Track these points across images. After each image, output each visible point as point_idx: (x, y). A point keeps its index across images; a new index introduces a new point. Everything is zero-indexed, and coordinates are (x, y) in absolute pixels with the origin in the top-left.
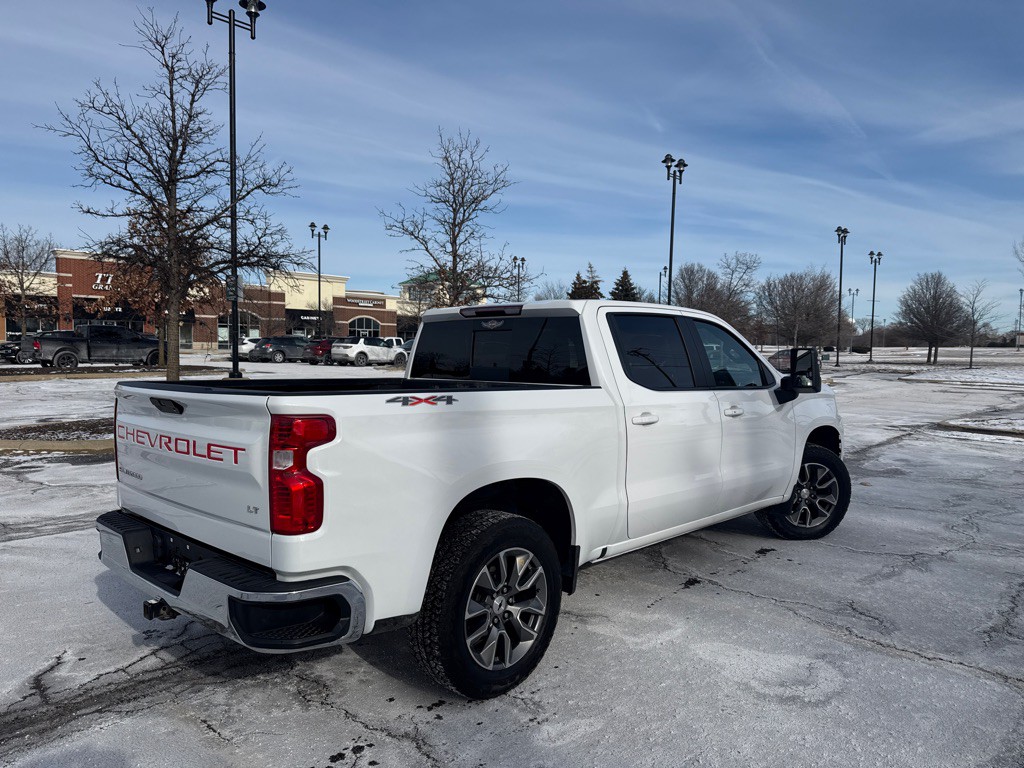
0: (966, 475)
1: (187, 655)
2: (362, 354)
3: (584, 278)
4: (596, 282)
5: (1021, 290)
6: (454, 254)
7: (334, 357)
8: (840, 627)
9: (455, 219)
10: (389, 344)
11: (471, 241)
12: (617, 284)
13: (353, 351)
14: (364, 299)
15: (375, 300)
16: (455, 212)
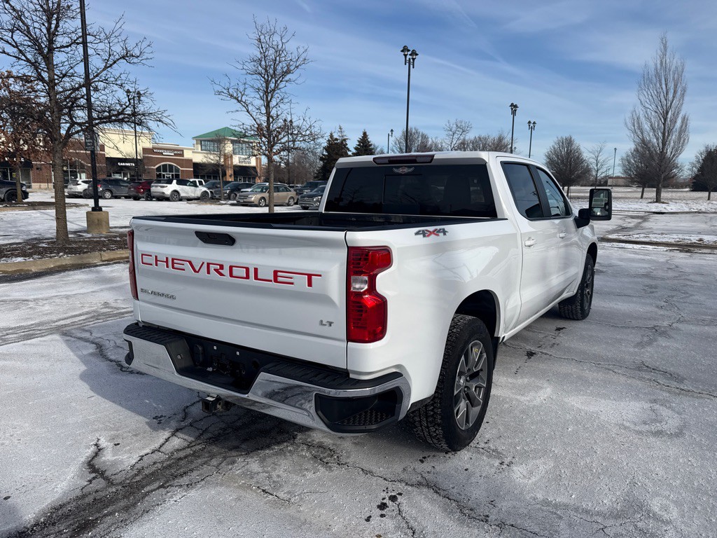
0: (642, 271)
1: (202, 434)
2: (176, 192)
3: (335, 136)
4: (345, 140)
5: (615, 149)
6: (268, 115)
7: (153, 194)
8: (650, 380)
9: (267, 88)
10: (194, 185)
11: (281, 105)
12: (359, 141)
13: (168, 189)
14: (167, 150)
15: (175, 150)
16: (267, 82)
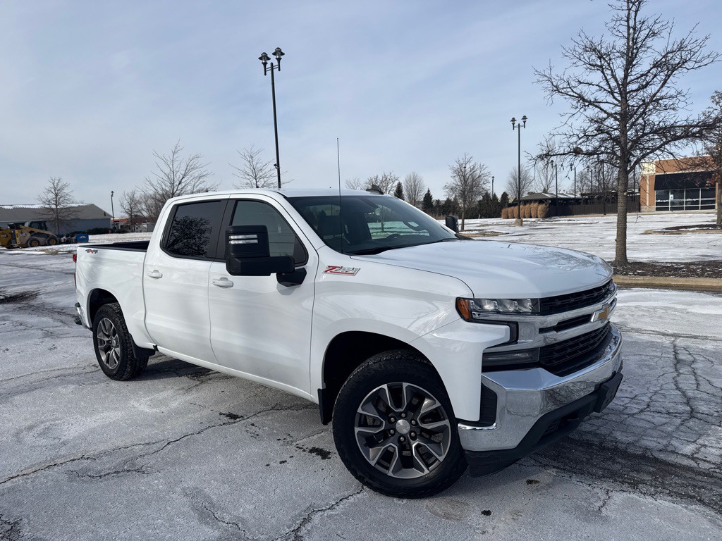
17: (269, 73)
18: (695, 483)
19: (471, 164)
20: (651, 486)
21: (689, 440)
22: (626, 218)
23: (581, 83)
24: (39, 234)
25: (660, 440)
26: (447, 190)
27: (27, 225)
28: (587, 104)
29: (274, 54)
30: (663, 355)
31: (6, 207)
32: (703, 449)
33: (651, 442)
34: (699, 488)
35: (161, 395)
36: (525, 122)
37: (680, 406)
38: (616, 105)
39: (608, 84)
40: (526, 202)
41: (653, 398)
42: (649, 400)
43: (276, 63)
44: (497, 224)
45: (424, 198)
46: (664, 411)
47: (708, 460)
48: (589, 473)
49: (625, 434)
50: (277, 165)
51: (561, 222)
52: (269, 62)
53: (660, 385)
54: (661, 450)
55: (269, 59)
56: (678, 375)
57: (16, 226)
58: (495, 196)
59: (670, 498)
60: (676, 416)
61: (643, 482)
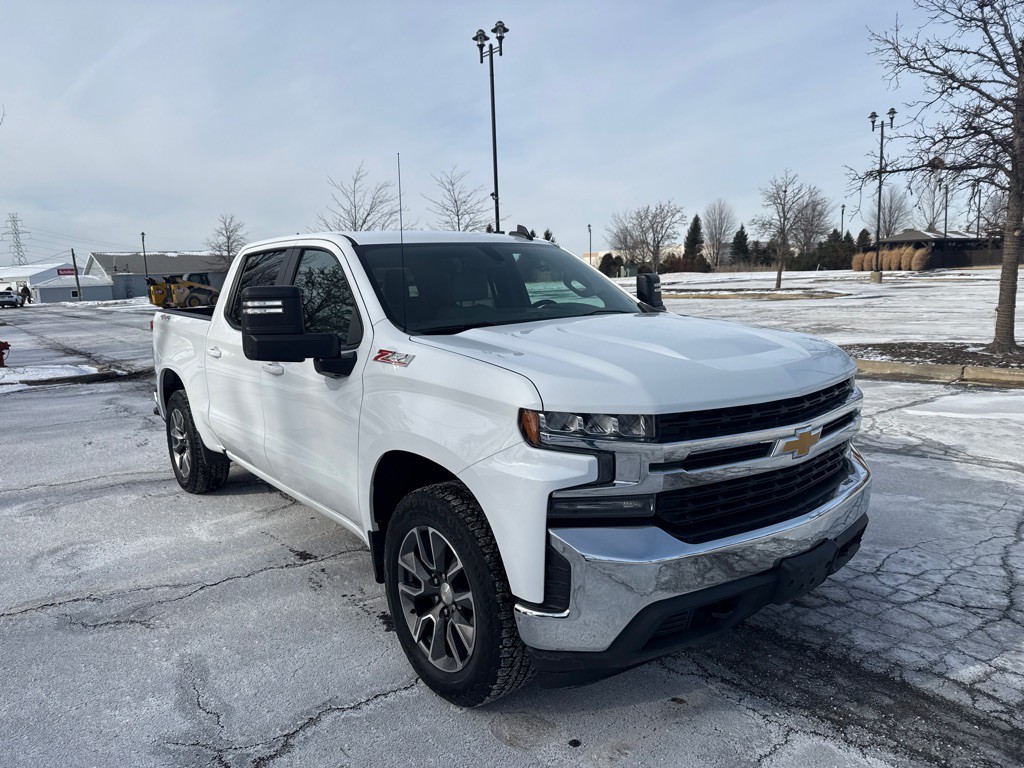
17: (487, 59)
18: (951, 735)
19: (797, 185)
20: (870, 730)
21: (979, 656)
22: (1016, 274)
23: (947, 50)
24: (199, 290)
25: (927, 652)
26: (755, 226)
27: (185, 278)
28: (955, 85)
29: (494, 31)
30: (1007, 507)
31: (169, 254)
32: (997, 676)
33: (907, 655)
34: (955, 744)
35: (230, 519)
36: (892, 119)
37: (993, 596)
38: (1010, 85)
39: (995, 49)
40: (893, 245)
41: (951, 579)
42: (942, 582)
43: (496, 44)
44: (842, 280)
45: (735, 239)
46: (959, 602)
47: (997, 695)
48: (775, 696)
49: (872, 636)
50: (495, 195)
51: (946, 277)
52: (487, 43)
53: (974, 557)
54: (920, 670)
55: (487, 39)
56: (1016, 543)
57: (172, 280)
58: (848, 234)
59: (891, 756)
60: (975, 614)
61: (860, 722)
